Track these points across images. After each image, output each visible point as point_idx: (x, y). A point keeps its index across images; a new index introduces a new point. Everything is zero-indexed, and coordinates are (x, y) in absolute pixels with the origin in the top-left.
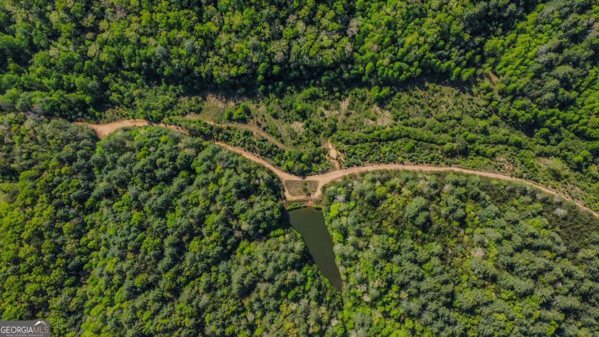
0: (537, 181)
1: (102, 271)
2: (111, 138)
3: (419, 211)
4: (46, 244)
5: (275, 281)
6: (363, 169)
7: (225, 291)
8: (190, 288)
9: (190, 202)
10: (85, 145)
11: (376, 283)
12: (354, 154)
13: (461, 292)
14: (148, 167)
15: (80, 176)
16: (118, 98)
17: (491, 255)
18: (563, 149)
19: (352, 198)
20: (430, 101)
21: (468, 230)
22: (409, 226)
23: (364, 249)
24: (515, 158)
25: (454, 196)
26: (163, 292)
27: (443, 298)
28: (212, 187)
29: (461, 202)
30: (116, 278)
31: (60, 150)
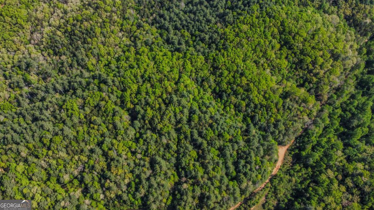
1: (212, 105)
2: (276, 151)
4: (241, 91)
7: (161, 153)
9: (217, 167)
10: (279, 137)
14: (249, 159)
15: (265, 124)
16: (296, 169)
26: (183, 125)
28: (217, 184)
30: (204, 109)
31: (284, 124)
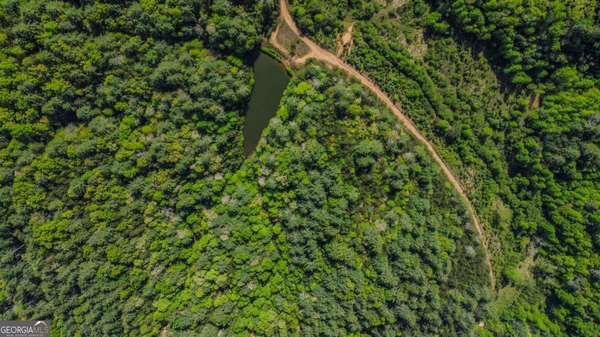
0: (478, 213)
3: (369, 153)
5: (197, 101)
6: (358, 76)
8: (113, 38)
11: (280, 178)
12: (363, 55)
13: (339, 242)
17: (389, 236)
18: (522, 208)
19: (326, 92)
20: (468, 72)
21: (391, 203)
22: (350, 158)
23: (296, 142)
24: (482, 181)
25: (408, 168)
27: (321, 235)
29: (408, 176)
